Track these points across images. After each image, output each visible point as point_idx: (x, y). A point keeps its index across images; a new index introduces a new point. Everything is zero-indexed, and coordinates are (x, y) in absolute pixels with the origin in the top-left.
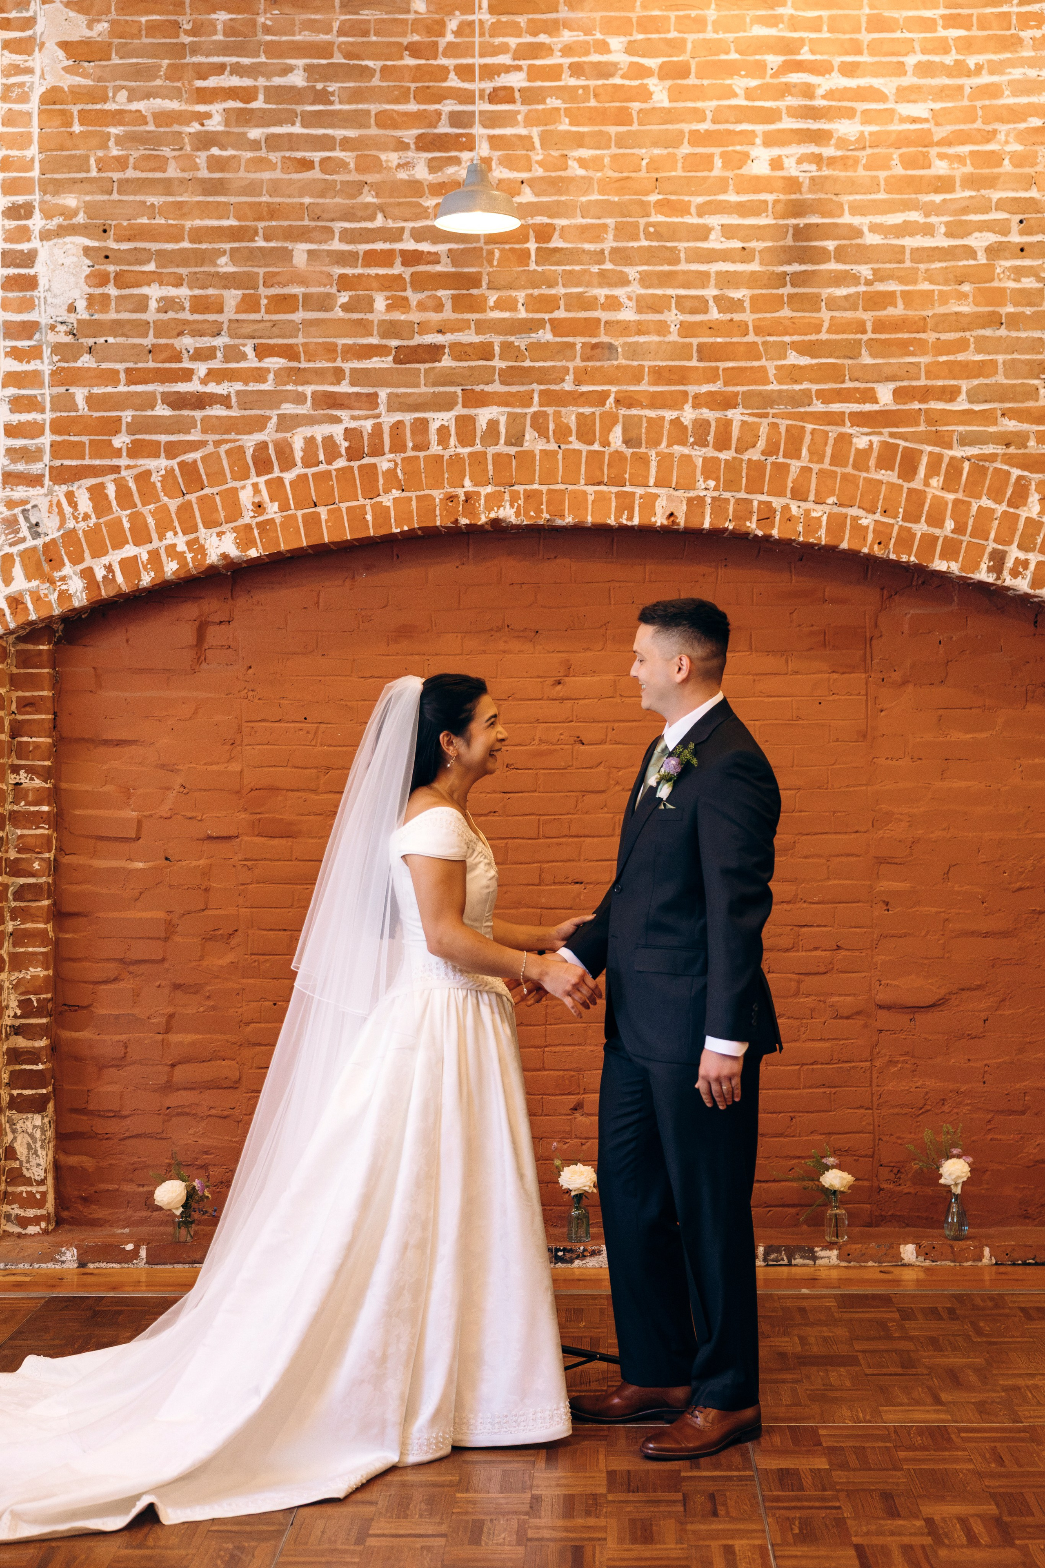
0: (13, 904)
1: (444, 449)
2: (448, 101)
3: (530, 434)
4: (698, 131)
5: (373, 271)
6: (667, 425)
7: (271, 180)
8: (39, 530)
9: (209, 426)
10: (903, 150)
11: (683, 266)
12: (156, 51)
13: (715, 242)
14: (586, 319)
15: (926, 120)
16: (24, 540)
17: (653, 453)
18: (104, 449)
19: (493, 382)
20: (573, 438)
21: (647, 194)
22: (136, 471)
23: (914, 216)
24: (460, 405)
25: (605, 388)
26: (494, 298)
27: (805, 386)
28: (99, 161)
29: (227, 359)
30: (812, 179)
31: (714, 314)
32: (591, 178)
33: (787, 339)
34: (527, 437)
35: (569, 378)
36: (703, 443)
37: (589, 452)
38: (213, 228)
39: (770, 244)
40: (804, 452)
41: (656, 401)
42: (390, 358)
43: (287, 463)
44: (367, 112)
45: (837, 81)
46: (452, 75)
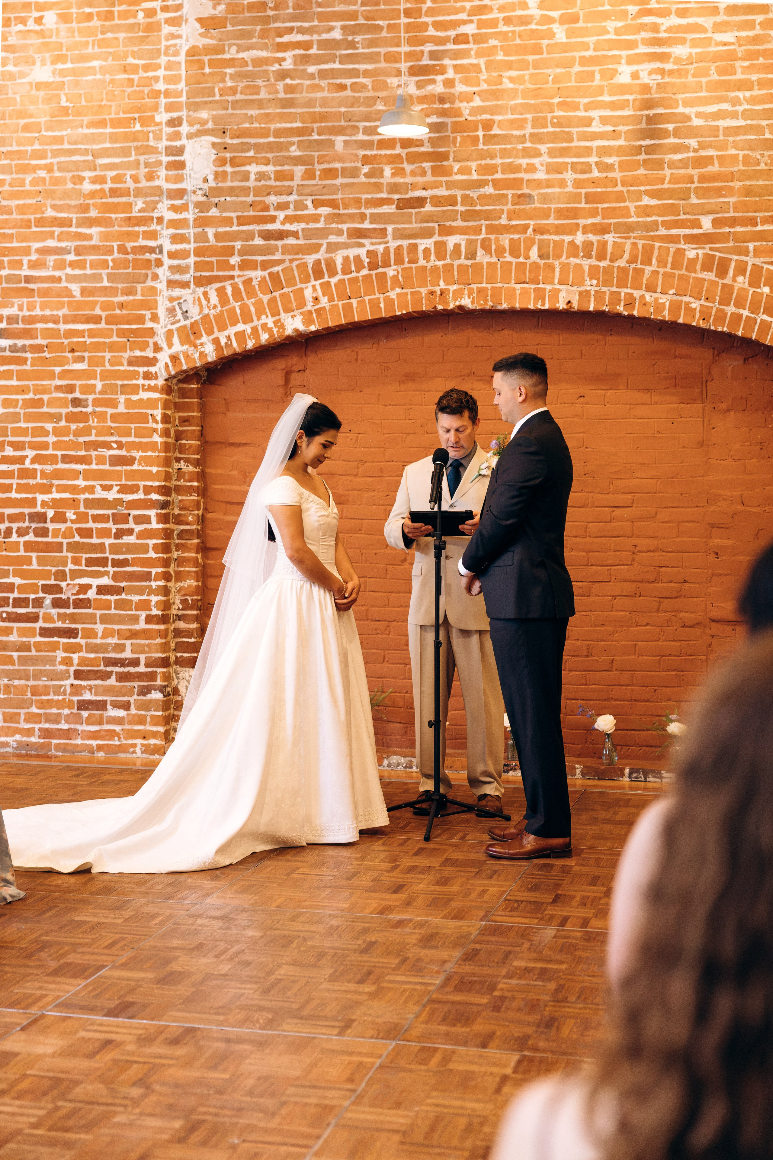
0: (177, 541)
1: (428, 262)
2: (428, 44)
3: (480, 252)
4: (584, 56)
5: (383, 152)
6: (566, 245)
7: (322, 98)
8: (188, 315)
9: (286, 250)
10: (718, 63)
11: (575, 144)
12: (254, 21)
13: (596, 127)
14: (514, 179)
15: (733, 44)
16: (179, 321)
17: (557, 263)
18: (225, 265)
19: (457, 220)
20: (507, 254)
21: (552, 98)
22: (243, 279)
23: (725, 106)
24: (437, 235)
25: (527, 222)
26: (457, 167)
27: (654, 218)
28: (220, 90)
29: (296, 209)
30: (658, 85)
31: (596, 173)
32: (517, 89)
33: (642, 188)
34: (478, 254)
35: (504, 216)
36: (588, 256)
37: (517, 263)
38: (287, 129)
39: (631, 127)
40: (654, 261)
41: (559, 230)
42: (394, 206)
43: (333, 272)
44: (379, 53)
45: (674, 21)
46: (431, 28)
